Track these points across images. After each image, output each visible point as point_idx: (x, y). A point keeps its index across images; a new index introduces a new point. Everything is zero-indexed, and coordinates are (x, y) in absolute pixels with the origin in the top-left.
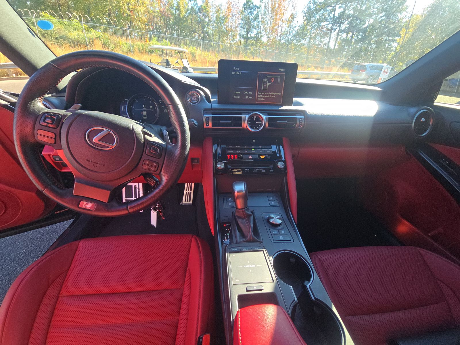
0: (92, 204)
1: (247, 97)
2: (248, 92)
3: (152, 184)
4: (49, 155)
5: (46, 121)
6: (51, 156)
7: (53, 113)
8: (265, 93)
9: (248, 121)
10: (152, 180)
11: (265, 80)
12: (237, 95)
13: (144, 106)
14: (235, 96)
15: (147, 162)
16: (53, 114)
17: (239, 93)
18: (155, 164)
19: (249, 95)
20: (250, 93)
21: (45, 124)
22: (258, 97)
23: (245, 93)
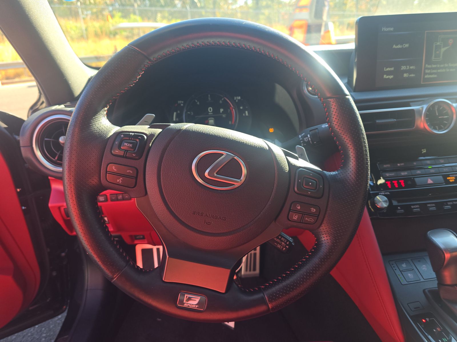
0: (199, 298)
1: (405, 75)
2: (408, 67)
3: (283, 248)
4: (59, 208)
5: (122, 148)
6: (62, 209)
7: (132, 132)
8: (438, 66)
9: (426, 115)
10: (282, 241)
11: (438, 43)
12: (389, 73)
13: (210, 110)
14: (385, 76)
15: (299, 208)
16: (133, 134)
17: (392, 69)
18: (313, 210)
19: (410, 72)
20: (412, 67)
21: (122, 153)
22: (425, 74)
23: (403, 68)
